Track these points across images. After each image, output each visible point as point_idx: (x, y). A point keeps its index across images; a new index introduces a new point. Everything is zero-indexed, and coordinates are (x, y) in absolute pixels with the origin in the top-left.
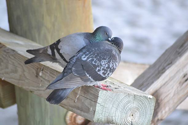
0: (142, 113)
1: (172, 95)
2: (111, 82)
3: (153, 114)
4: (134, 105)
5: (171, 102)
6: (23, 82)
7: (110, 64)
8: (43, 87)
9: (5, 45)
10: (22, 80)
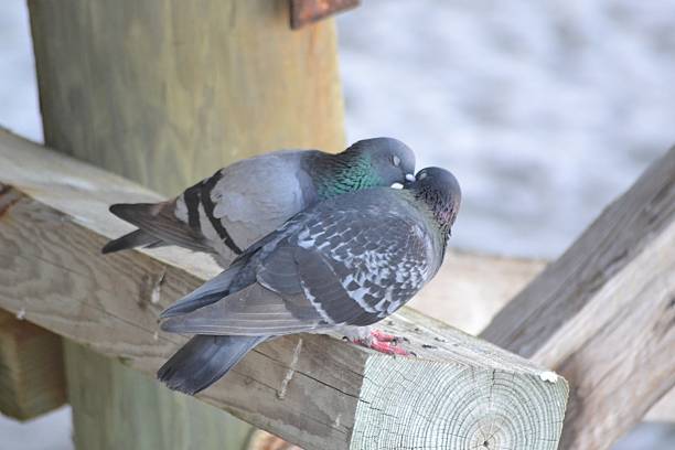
0: (521, 437)
1: (627, 369)
2: (407, 324)
3: (558, 440)
4: (492, 409)
5: (625, 395)
6: (92, 324)
7: (397, 269)
8: (164, 345)
9: (25, 191)
10: (89, 320)
